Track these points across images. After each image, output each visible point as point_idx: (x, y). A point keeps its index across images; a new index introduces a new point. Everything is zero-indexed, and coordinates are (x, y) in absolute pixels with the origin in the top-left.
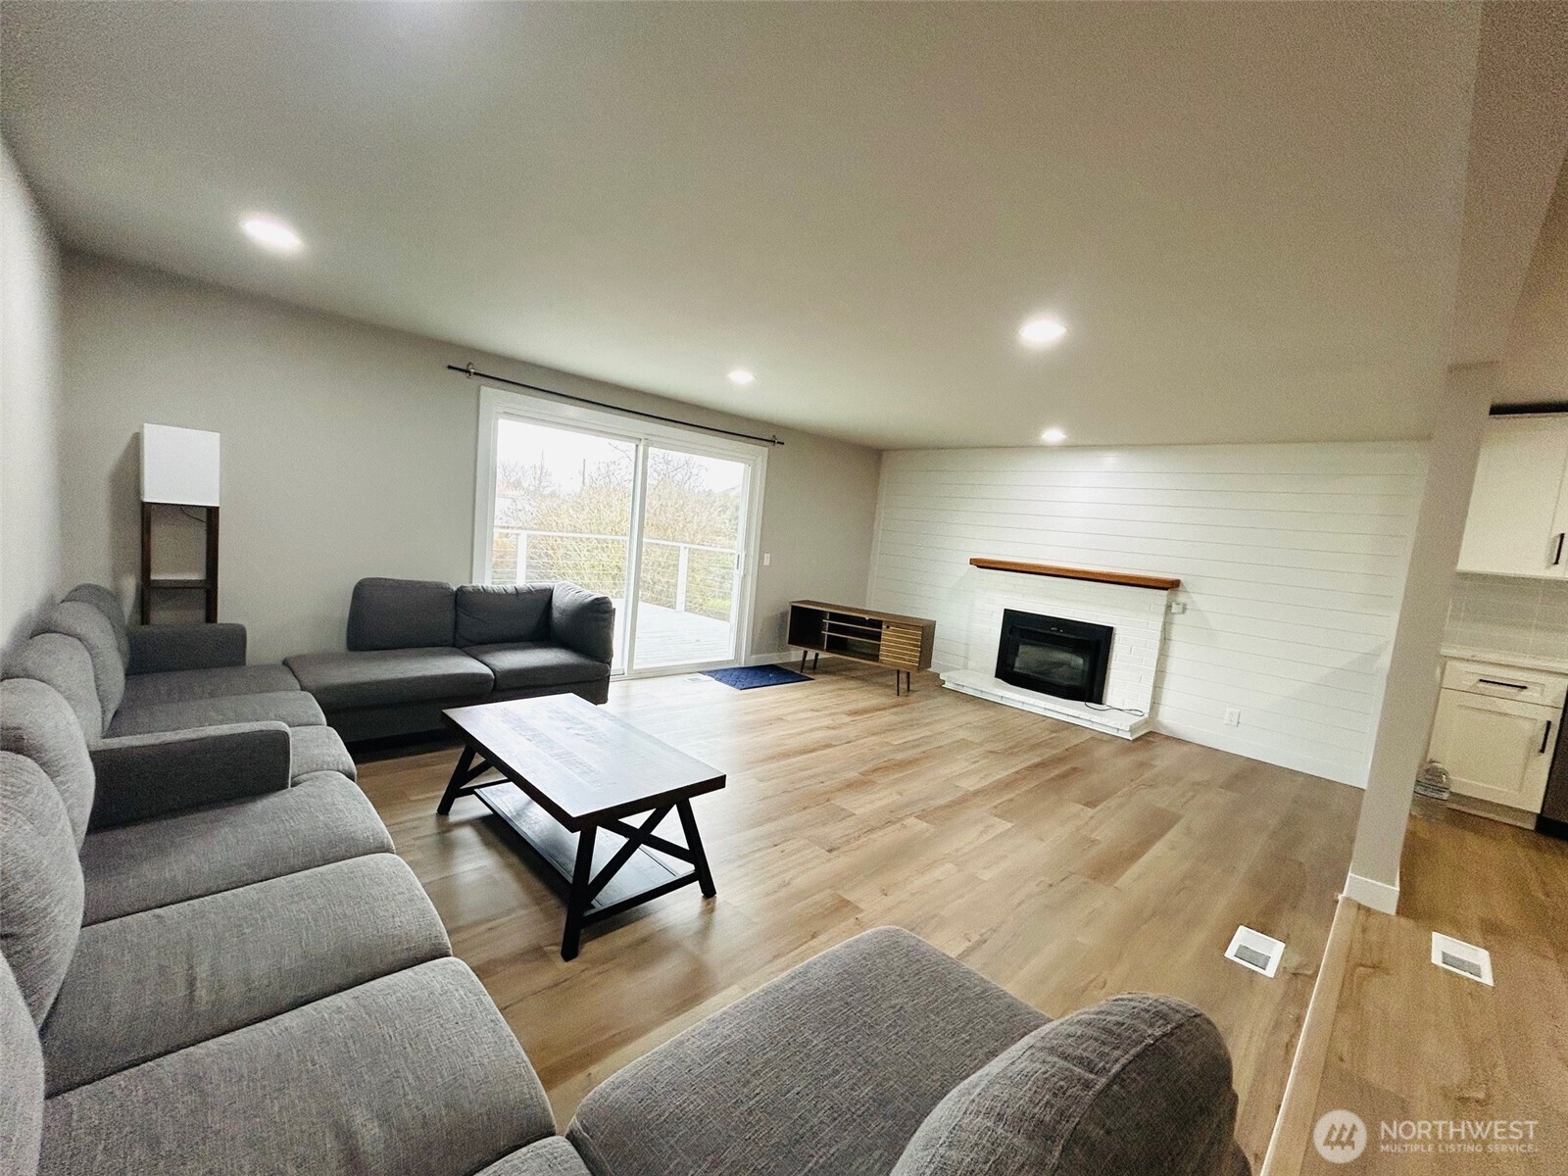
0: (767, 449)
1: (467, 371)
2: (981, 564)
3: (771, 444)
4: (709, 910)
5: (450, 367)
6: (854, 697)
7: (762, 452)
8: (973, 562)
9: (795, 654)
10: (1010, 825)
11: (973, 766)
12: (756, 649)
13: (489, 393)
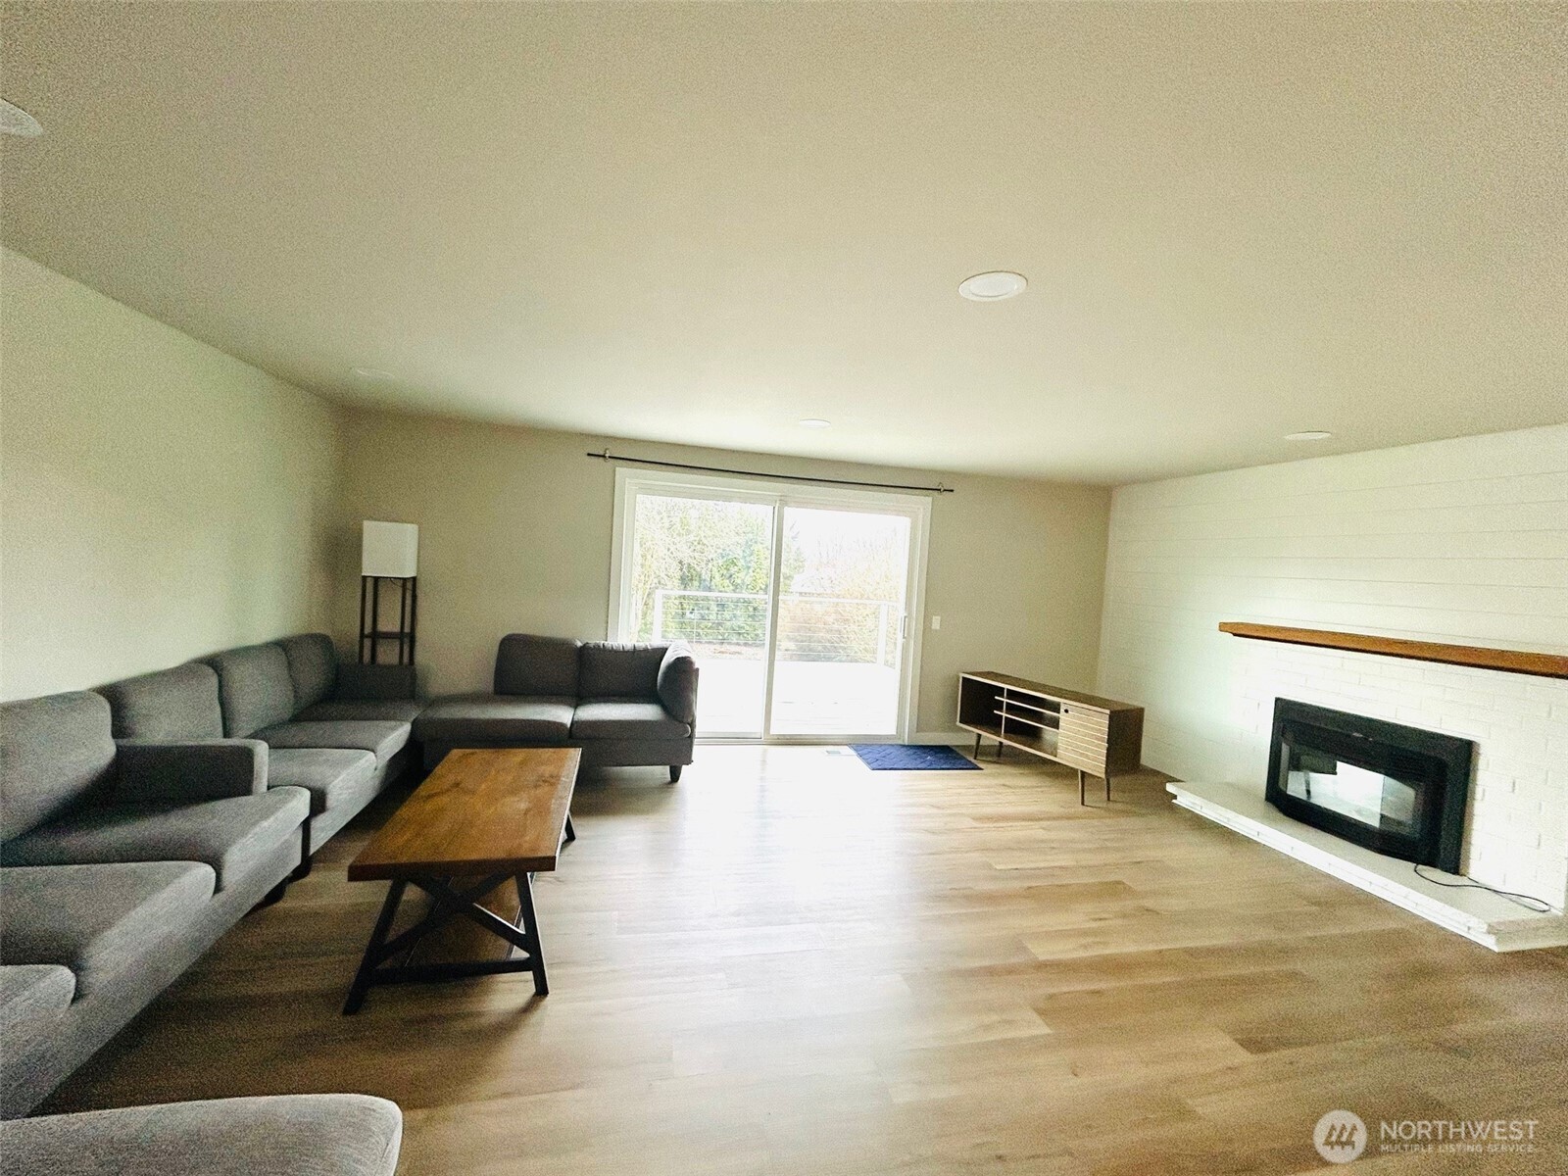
0: (930, 499)
1: (604, 456)
2: (1242, 631)
3: (936, 493)
4: (530, 1007)
5: (589, 455)
6: (1012, 798)
7: (923, 503)
8: (1224, 627)
9: (966, 736)
10: (1046, 1030)
11: (1094, 925)
12: (920, 728)
13: (623, 472)
